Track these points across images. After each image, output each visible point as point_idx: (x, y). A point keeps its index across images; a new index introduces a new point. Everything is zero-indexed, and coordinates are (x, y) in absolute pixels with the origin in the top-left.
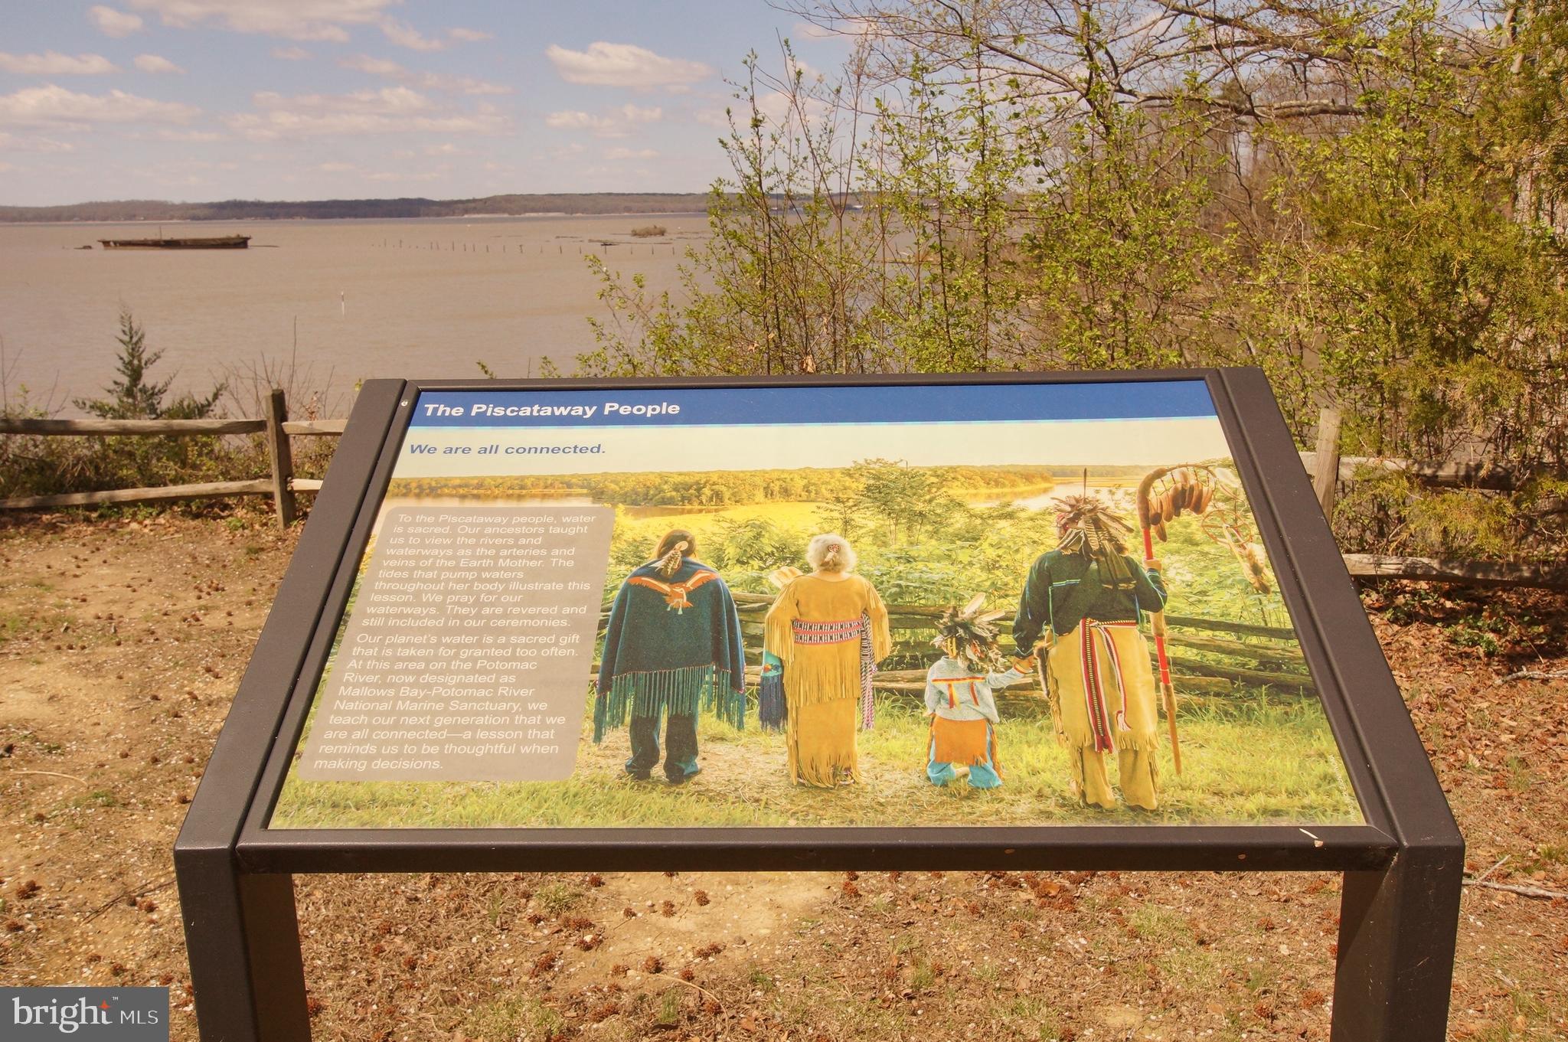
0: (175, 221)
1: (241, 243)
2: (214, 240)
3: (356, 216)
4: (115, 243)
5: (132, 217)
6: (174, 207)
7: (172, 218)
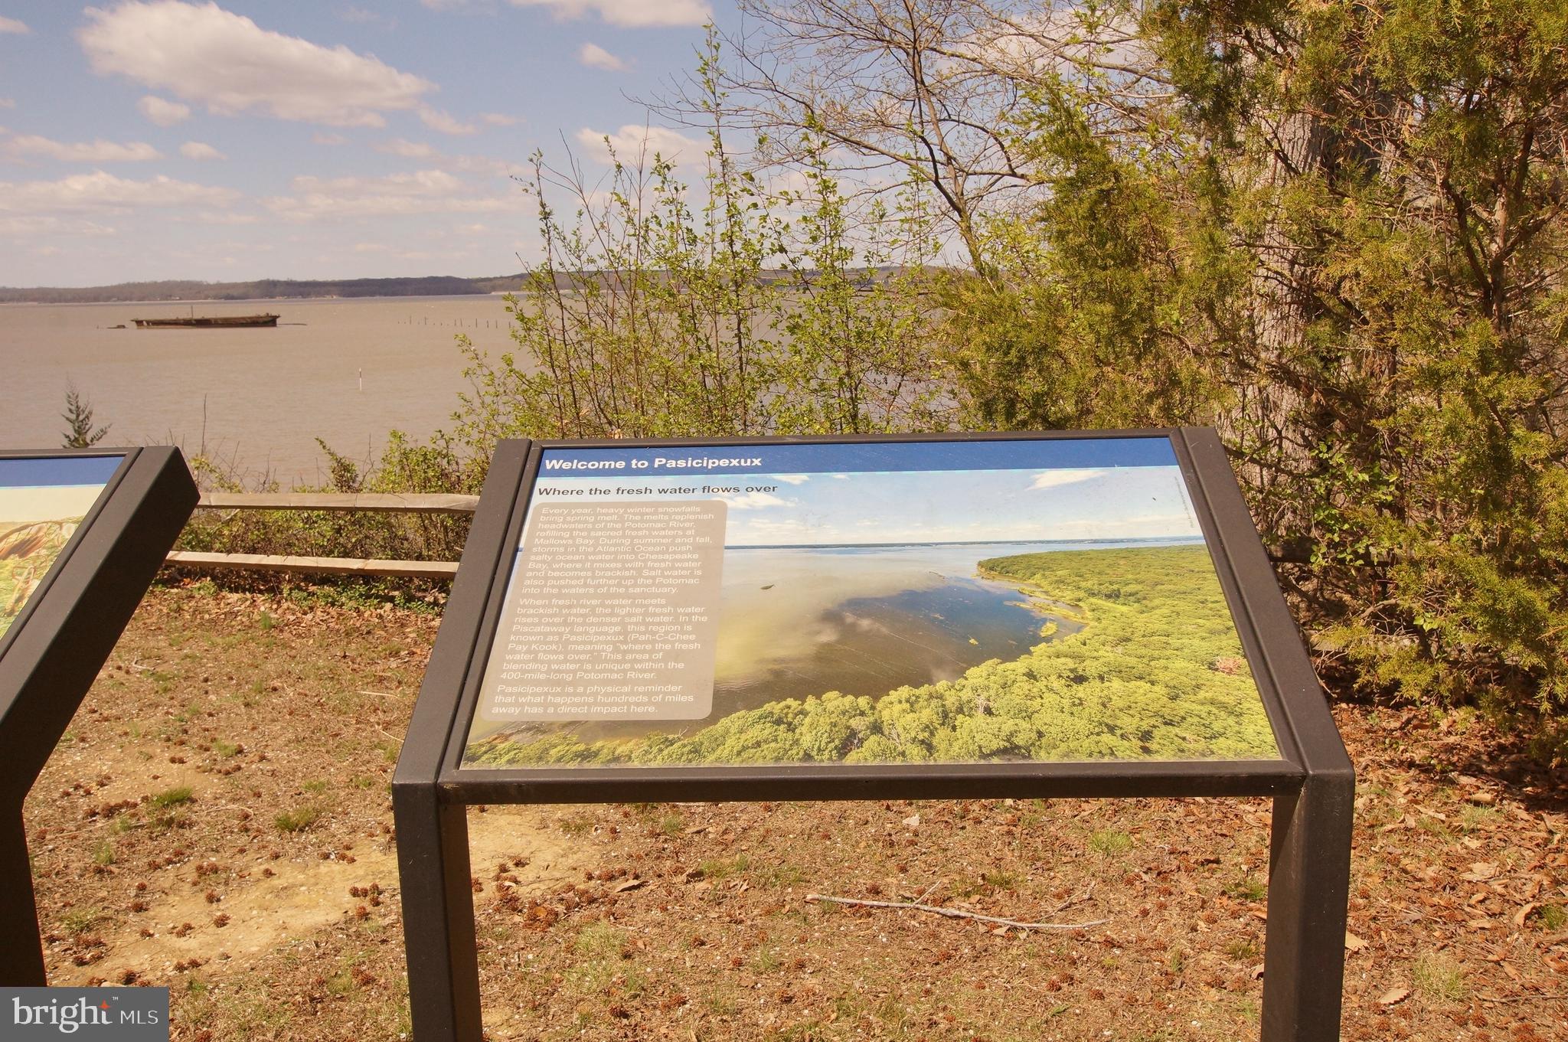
0: (209, 300)
1: (271, 321)
2: (243, 318)
3: (386, 295)
4: (148, 322)
5: (168, 297)
6: (209, 287)
7: (206, 298)
